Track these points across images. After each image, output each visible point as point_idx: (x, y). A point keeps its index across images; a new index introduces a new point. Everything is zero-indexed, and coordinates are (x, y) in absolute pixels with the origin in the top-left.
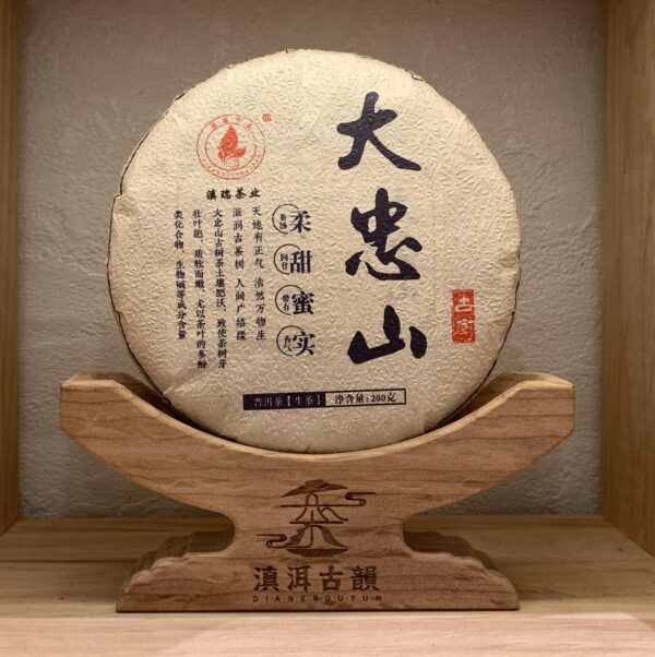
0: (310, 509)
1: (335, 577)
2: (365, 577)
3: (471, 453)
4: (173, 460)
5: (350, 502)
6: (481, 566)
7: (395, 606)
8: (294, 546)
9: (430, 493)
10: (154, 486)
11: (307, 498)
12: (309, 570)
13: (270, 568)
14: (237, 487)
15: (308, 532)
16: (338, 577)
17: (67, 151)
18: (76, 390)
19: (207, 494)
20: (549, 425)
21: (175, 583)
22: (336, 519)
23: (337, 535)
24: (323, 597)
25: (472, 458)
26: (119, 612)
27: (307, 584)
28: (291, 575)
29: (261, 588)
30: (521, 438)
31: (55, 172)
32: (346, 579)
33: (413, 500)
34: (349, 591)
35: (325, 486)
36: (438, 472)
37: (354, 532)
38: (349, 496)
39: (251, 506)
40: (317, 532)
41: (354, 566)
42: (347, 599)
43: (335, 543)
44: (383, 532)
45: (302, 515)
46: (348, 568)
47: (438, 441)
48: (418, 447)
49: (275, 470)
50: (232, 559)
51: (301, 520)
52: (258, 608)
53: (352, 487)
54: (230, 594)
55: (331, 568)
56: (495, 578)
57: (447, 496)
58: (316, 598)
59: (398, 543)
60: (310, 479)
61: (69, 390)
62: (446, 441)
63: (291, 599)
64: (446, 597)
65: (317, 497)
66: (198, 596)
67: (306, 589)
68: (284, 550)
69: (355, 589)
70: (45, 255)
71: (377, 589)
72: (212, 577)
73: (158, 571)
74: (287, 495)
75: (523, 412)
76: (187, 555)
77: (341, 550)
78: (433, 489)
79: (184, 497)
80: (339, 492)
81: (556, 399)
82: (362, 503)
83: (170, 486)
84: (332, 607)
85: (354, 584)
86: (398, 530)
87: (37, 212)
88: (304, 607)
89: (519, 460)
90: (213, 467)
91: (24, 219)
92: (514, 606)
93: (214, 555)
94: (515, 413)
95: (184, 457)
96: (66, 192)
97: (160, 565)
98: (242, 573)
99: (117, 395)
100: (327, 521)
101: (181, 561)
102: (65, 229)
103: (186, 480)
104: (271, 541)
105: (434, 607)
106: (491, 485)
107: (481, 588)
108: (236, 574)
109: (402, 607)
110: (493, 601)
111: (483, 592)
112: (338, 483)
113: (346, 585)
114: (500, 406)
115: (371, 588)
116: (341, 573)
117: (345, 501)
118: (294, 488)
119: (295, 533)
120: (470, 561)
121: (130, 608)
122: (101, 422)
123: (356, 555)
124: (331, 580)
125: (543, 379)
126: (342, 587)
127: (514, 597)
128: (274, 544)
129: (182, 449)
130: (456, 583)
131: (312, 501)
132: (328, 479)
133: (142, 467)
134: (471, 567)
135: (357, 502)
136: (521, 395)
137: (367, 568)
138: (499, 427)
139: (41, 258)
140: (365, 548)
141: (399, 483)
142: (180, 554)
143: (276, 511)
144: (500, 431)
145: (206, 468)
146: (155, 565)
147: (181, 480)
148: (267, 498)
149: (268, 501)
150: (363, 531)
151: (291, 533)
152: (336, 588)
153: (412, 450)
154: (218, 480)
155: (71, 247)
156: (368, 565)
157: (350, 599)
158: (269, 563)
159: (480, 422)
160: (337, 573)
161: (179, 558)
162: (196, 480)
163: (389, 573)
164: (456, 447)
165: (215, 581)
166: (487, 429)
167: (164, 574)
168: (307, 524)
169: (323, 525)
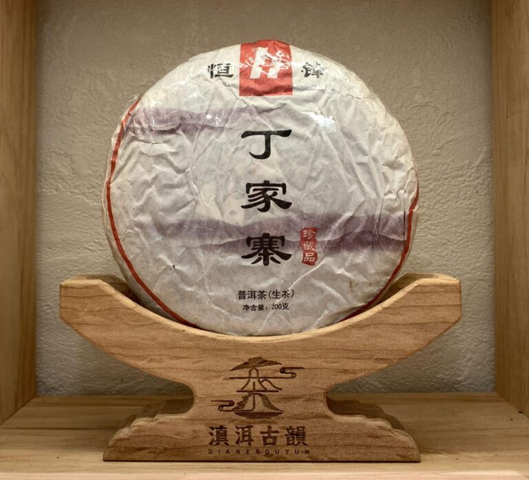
0: (252, 380)
1: (273, 435)
2: (296, 435)
3: (378, 336)
4: (145, 342)
5: (284, 375)
6: (389, 426)
7: (321, 458)
8: (240, 409)
9: (347, 368)
10: (132, 362)
11: (250, 372)
12: (252, 429)
13: (221, 427)
14: (195, 362)
15: (251, 399)
16: (275, 435)
18: (71, 287)
19: (172, 368)
20: (442, 314)
21: (148, 439)
22: (272, 388)
23: (274, 401)
24: (263, 451)
25: (379, 340)
26: (105, 460)
27: (250, 440)
28: (238, 433)
29: (215, 443)
30: (418, 324)
32: (282, 437)
33: (333, 373)
34: (283, 446)
35: (264, 362)
36: (352, 351)
37: (287, 398)
38: (283, 370)
39: (206, 378)
40: (258, 399)
41: (288, 426)
42: (282, 452)
43: (272, 407)
44: (310, 399)
45: (246, 385)
47: (352, 326)
48: (336, 331)
49: (225, 350)
50: (192, 420)
51: (245, 389)
52: (212, 459)
53: (286, 363)
54: (190, 448)
55: (269, 427)
56: (401, 436)
57: (361, 370)
58: (258, 452)
59: (322, 408)
60: (252, 356)
61: (66, 287)
62: (359, 326)
63: (238, 452)
64: (362, 451)
65: (257, 371)
66: (166, 449)
67: (250, 444)
68: (232, 413)
69: (288, 444)
70: (57, 189)
71: (306, 445)
72: (177, 434)
73: (135, 428)
74: (234, 369)
75: (420, 303)
76: (157, 417)
77: (277, 413)
78: (349, 365)
79: (159, 372)
80: (275, 367)
81: (446, 292)
82: (294, 376)
83: (143, 362)
84: (270, 459)
85: (288, 440)
86: (322, 398)
87: (51, 157)
88: (248, 458)
89: (417, 342)
90: (176, 347)
91: (42, 162)
92: (416, 459)
93: (178, 416)
94: (413, 304)
95: (154, 339)
97: (137, 424)
98: (200, 431)
99: (103, 291)
100: (266, 390)
101: (153, 421)
102: (72, 169)
103: (155, 358)
104: (223, 406)
105: (351, 460)
106: (394, 361)
107: (389, 444)
108: (195, 431)
109: (326, 459)
110: (399, 455)
111: (390, 447)
112: (274, 360)
113: (282, 441)
114: (401, 299)
115: (301, 444)
116: (277, 432)
117: (280, 374)
118: (239, 364)
119: (241, 400)
120: (380, 423)
121: (113, 458)
122: (91, 312)
123: (289, 418)
124: (270, 437)
125: (436, 277)
126: (278, 443)
127: (416, 452)
128: (225, 408)
129: (153, 333)
130: (369, 440)
131: (254, 374)
132: (265, 356)
133: (122, 347)
134: (381, 427)
136: (419, 290)
137: (298, 428)
138: (401, 315)
140: (296, 412)
141: (323, 359)
142: (153, 416)
143: (226, 381)
144: (402, 318)
145: (171, 348)
146: (132, 425)
147: (152, 357)
148: (219, 372)
149: (219, 374)
150: (294, 398)
151: (237, 399)
152: (273, 444)
153: (332, 334)
154: (182, 358)
156: (299, 425)
157: (285, 452)
158: (220, 423)
159: (386, 311)
160: (274, 432)
161: (151, 419)
162: (164, 357)
163: (315, 432)
164: (367, 331)
165: (179, 437)
166: (391, 317)
167: (139, 431)
168: (250, 392)
169: (262, 393)
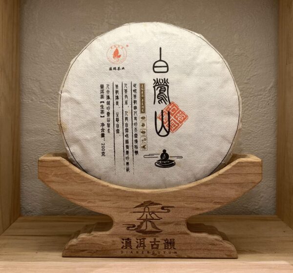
0: (146, 213)
2: (170, 243)
3: (216, 190)
4: (86, 192)
5: (163, 211)
6: (221, 239)
7: (183, 256)
8: (138, 229)
9: (198, 207)
10: (78, 203)
11: (145, 209)
12: (145, 240)
13: (128, 239)
14: (114, 203)
15: (145, 224)
17: (42, 55)
18: (45, 161)
19: (101, 206)
20: (251, 178)
21: (87, 245)
22: (157, 218)
23: (158, 225)
24: (151, 252)
25: (216, 192)
26: (63, 257)
27: (144, 246)
28: (138, 242)
29: (124, 248)
30: (238, 183)
31: (36, 63)
32: (162, 244)
33: (191, 210)
34: (162, 249)
35: (152, 203)
36: (201, 198)
37: (165, 223)
38: (163, 208)
39: (120, 212)
40: (149, 224)
41: (165, 239)
42: (162, 253)
43: (157, 228)
44: (177, 224)
45: (142, 216)
46: (162, 239)
47: (202, 184)
48: (193, 187)
49: (130, 197)
50: (112, 235)
51: (142, 218)
52: (123, 256)
53: (164, 204)
54: (111, 250)
55: (155, 239)
56: (227, 245)
57: (206, 208)
58: (148, 252)
59: (184, 229)
60: (145, 200)
61: (41, 161)
62: (206, 184)
63: (137, 252)
64: (205, 252)
65: (149, 208)
66: (97, 251)
67: (144, 248)
68: (134, 231)
69: (165, 248)
70: (32, 100)
71: (175, 249)
72: (103, 243)
73: (80, 239)
74: (135, 207)
75: (239, 172)
76: (92, 233)
77: (159, 231)
78: (200, 205)
79: (92, 208)
80: (158, 206)
81: (254, 166)
82: (169, 211)
83: (85, 203)
84: (155, 257)
85: (165, 246)
86: (184, 223)
87: (28, 81)
88: (143, 256)
89: (237, 193)
90: (103, 195)
91: (23, 84)
92: (235, 257)
93: (104, 233)
94: (236, 172)
95: (91, 190)
96: (41, 73)
97: (81, 237)
98: (116, 241)
99: (62, 163)
100: (153, 219)
102: (40, 88)
103: (92, 200)
104: (129, 227)
105: (200, 257)
106: (225, 204)
107: (221, 249)
108: (113, 241)
109: (186, 257)
110: (226, 255)
112: (158, 202)
113: (162, 246)
114: (229, 169)
115: (172, 248)
116: (159, 242)
117: (161, 210)
118: (139, 204)
119: (140, 224)
120: (216, 237)
121: (68, 255)
122: (56, 175)
123: (166, 234)
124: (155, 244)
125: (249, 157)
126: (159, 248)
127: (235, 253)
128: (130, 229)
129: (90, 187)
130: (210, 246)
131: (147, 210)
132: (153, 200)
133: (73, 195)
134: (216, 239)
135: (167, 211)
136: (239, 165)
137: (171, 240)
138: (229, 178)
139: (30, 102)
140: (170, 231)
141: (185, 202)
142: (90, 232)
143: (131, 214)
144: (229, 180)
145: (100, 195)
146: (78, 237)
147: (90, 200)
149: (127, 210)
150: (169, 223)
151: (137, 224)
152: (157, 248)
153: (190, 188)
154: (106, 201)
155: (43, 97)
156: (171, 238)
157: (163, 253)
158: (128, 237)
159: (221, 176)
160: (157, 242)
161: (89, 234)
162: (96, 200)
163: (180, 242)
164: (209, 187)
165: (104, 244)
166: (224, 179)
167: (82, 241)
168: (145, 220)
169: (151, 220)
